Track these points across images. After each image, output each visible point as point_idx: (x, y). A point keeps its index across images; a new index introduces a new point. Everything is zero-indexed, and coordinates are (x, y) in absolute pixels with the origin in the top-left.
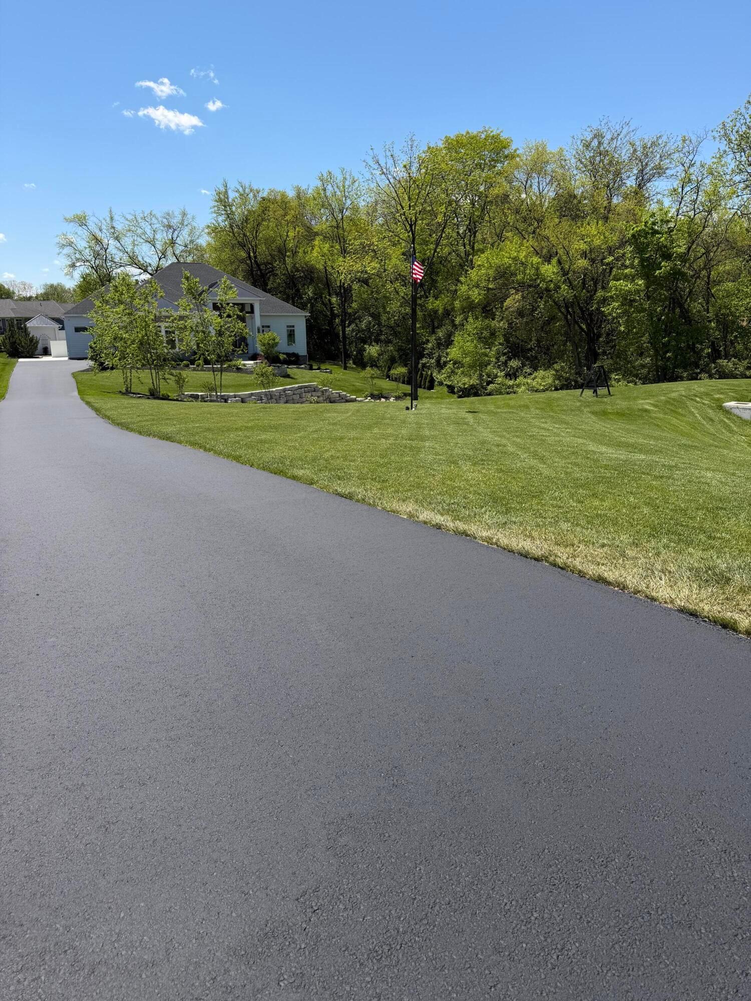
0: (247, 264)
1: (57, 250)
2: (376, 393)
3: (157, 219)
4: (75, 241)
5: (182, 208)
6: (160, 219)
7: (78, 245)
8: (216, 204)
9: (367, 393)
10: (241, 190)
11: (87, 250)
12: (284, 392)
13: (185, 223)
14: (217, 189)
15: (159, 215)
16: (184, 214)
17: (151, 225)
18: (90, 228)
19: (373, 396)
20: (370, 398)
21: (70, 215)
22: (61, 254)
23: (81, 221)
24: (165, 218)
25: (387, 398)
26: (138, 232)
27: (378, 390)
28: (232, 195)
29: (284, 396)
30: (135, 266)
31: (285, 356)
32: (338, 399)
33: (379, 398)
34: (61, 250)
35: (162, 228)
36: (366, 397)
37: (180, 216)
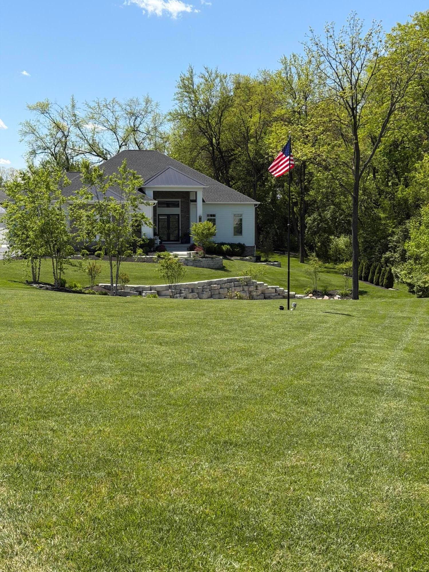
0: (209, 151)
1: (19, 138)
2: (320, 289)
3: (120, 106)
4: (37, 129)
5: (146, 95)
6: (124, 106)
7: (40, 133)
8: (181, 90)
9: (308, 289)
10: (207, 75)
11: (49, 137)
12: (210, 285)
13: (149, 110)
14: (182, 75)
15: (122, 102)
16: (148, 101)
17: (113, 112)
18: (52, 116)
19: (316, 293)
20: (311, 295)
21: (33, 103)
22: (23, 142)
23: (44, 109)
24: (128, 105)
25: (331, 295)
26: (100, 119)
27: (322, 286)
28: (197, 81)
29: (208, 290)
30: (94, 153)
31: (228, 247)
32: (273, 294)
33: (323, 296)
34: (23, 137)
35: (125, 115)
36: (307, 294)
37: (145, 103)
